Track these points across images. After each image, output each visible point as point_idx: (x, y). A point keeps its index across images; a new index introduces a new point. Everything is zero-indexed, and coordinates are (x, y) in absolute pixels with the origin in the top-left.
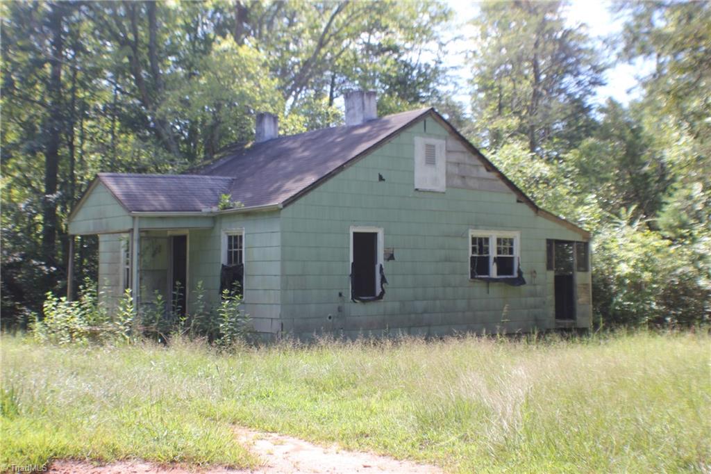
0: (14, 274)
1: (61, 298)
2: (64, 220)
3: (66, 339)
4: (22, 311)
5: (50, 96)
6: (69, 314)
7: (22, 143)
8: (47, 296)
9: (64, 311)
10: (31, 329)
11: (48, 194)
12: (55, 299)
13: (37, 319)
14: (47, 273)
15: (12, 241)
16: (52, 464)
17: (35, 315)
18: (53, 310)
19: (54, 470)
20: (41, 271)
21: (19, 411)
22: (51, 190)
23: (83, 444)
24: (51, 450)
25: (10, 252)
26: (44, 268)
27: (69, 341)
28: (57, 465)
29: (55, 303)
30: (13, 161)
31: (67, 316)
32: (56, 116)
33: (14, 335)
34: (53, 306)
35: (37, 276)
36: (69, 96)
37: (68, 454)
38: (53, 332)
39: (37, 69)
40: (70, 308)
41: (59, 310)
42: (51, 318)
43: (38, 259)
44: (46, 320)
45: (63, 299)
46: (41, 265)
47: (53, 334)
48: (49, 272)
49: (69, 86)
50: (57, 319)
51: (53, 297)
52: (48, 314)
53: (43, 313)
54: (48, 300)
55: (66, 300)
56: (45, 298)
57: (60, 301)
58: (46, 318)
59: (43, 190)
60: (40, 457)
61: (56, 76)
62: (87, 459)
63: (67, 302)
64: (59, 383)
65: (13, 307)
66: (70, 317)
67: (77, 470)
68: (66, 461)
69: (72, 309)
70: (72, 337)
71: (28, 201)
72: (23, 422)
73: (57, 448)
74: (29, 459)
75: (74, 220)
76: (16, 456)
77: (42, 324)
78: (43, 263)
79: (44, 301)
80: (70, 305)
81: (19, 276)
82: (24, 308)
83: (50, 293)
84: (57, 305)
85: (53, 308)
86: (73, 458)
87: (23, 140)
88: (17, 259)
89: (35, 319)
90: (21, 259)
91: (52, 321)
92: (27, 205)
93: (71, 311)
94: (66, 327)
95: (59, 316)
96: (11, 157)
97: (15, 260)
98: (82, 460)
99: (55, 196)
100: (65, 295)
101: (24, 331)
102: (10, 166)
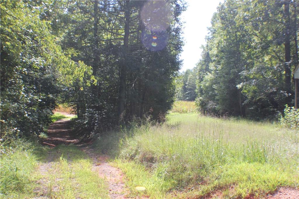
0: (274, 97)
1: (292, 107)
2: (292, 72)
3: (294, 126)
4: (277, 113)
5: (285, 19)
6: (295, 114)
7: (274, 40)
8: (286, 106)
9: (293, 113)
10: (280, 121)
11: (287, 62)
12: (289, 108)
13: (282, 117)
14: (287, 96)
15: (272, 82)
16: (279, 189)
17: (281, 115)
18: (289, 113)
19: (280, 192)
20: (285, 95)
21: (267, 160)
22: (288, 60)
23: (295, 180)
24: (279, 182)
25: (271, 87)
26: (286, 94)
27: (295, 127)
28: (281, 189)
29: (289, 110)
30: (271, 48)
31: (295, 115)
32: (288, 27)
33: (272, 123)
34: (288, 111)
35: (283, 97)
36: (293, 19)
37: (287, 185)
38: (289, 122)
39: (279, 8)
40: (296, 112)
41: (291, 113)
42: (288, 116)
43: (284, 90)
44: (285, 117)
45: (293, 107)
46: (284, 93)
47: (289, 123)
48: (288, 96)
49: (293, 13)
50: (291, 117)
51: (288, 107)
52: (286, 114)
53: (284, 113)
54: (286, 108)
55: (294, 108)
56: (285, 107)
57: (291, 108)
58: (285, 116)
59: (285, 60)
60: (273, 185)
61: (287, 9)
62: (296, 188)
63: (294, 109)
64: (289, 146)
65: (274, 111)
66: (296, 116)
67: (291, 193)
68: (286, 188)
69: (297, 112)
70: (297, 125)
71: (278, 65)
72: (268, 166)
73: (282, 181)
74: (268, 185)
75: (296, 72)
76: (262, 184)
77: (284, 119)
78: (286, 92)
79: (284, 109)
80: (296, 111)
81: (276, 98)
82: (278, 111)
83: (287, 105)
84: (290, 110)
85: (288, 112)
86: (290, 187)
87: (274, 39)
88: (274, 90)
89: (281, 116)
90: (276, 90)
91: (288, 117)
92: (278, 67)
93: (297, 113)
94: (294, 120)
95: (291, 115)
96: (270, 47)
97: (273, 91)
98: (294, 188)
99: (290, 62)
100: (293, 106)
101: (277, 122)
102: (270, 51)
